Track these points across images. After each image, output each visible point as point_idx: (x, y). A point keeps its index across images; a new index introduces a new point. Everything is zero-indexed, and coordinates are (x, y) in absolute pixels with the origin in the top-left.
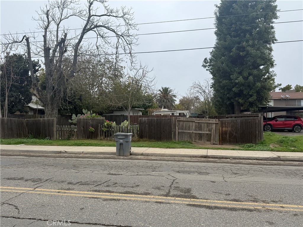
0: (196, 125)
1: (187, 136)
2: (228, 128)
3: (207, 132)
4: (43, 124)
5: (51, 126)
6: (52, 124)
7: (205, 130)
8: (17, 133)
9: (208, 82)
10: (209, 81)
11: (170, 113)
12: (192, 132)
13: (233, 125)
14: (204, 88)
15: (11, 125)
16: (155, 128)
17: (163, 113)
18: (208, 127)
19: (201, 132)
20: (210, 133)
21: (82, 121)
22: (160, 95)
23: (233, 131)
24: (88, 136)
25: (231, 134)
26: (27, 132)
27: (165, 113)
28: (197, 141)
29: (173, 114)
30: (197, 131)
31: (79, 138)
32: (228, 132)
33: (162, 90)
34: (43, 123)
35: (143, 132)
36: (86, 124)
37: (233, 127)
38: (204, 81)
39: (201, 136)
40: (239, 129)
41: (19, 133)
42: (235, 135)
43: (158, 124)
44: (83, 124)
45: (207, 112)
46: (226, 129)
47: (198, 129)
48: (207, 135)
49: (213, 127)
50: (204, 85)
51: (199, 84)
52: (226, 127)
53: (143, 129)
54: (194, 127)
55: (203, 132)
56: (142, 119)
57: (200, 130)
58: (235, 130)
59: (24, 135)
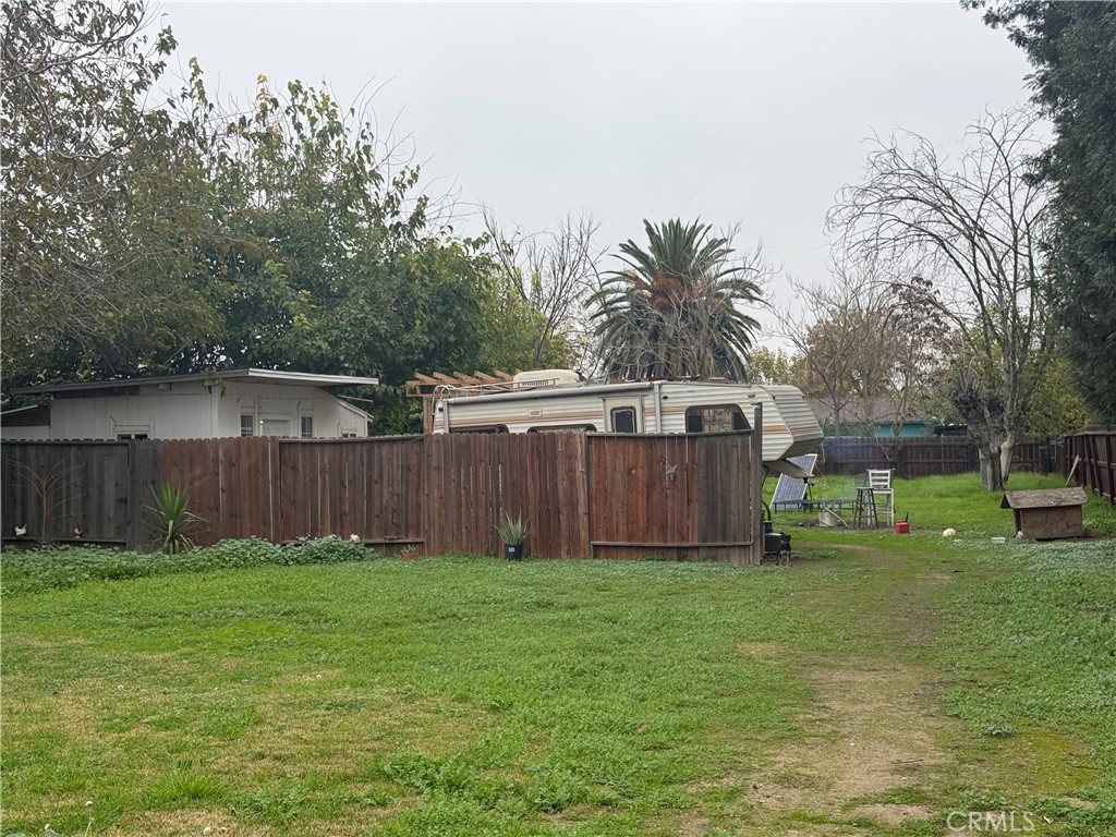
9: (1006, 147)
10: (1011, 136)
11: (595, 405)
14: (969, 201)
17: (524, 410)
22: (632, 285)
27: (547, 408)
29: (624, 418)
33: (644, 245)
38: (974, 141)
45: (995, 406)
50: (971, 178)
51: (930, 173)
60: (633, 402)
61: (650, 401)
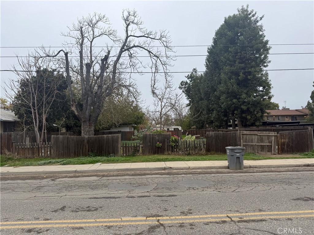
0: (258, 138)
1: (251, 148)
2: (285, 139)
3: (268, 144)
4: (106, 141)
5: (115, 142)
6: (116, 140)
7: (266, 142)
8: (75, 152)
12: (255, 144)
13: (290, 137)
15: (68, 143)
16: (221, 142)
18: (268, 140)
19: (262, 144)
20: (270, 144)
21: (148, 137)
23: (290, 142)
24: (154, 151)
25: (288, 145)
26: (88, 150)
28: (260, 152)
30: (259, 143)
31: (145, 153)
32: (286, 143)
34: (106, 139)
35: (210, 146)
36: (153, 140)
37: (290, 138)
39: (262, 148)
40: (294, 140)
41: (78, 152)
42: (291, 145)
43: (224, 137)
44: (149, 139)
46: (284, 140)
47: (260, 141)
48: (268, 146)
49: (272, 139)
52: (284, 139)
53: (210, 143)
54: (256, 140)
55: (265, 144)
56: (210, 134)
57: (262, 142)
58: (291, 141)
59: (83, 153)
60: (169, 128)
61: (170, 128)
